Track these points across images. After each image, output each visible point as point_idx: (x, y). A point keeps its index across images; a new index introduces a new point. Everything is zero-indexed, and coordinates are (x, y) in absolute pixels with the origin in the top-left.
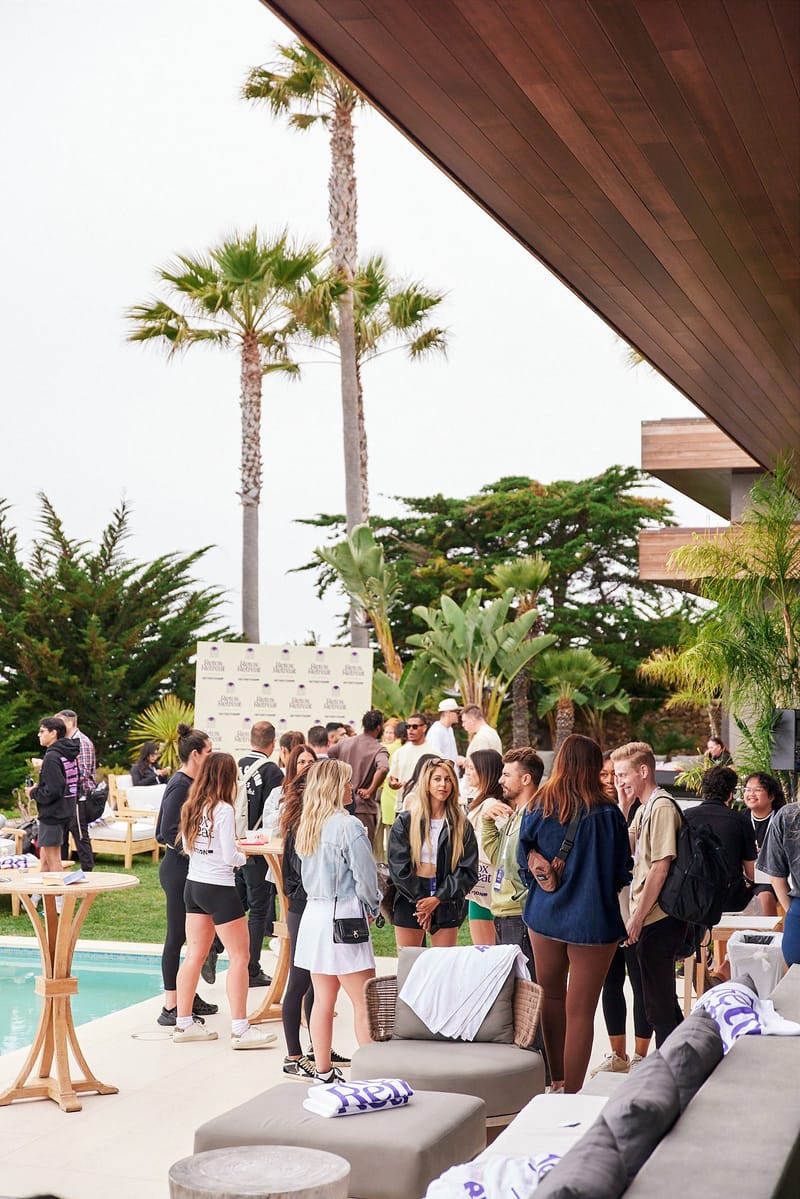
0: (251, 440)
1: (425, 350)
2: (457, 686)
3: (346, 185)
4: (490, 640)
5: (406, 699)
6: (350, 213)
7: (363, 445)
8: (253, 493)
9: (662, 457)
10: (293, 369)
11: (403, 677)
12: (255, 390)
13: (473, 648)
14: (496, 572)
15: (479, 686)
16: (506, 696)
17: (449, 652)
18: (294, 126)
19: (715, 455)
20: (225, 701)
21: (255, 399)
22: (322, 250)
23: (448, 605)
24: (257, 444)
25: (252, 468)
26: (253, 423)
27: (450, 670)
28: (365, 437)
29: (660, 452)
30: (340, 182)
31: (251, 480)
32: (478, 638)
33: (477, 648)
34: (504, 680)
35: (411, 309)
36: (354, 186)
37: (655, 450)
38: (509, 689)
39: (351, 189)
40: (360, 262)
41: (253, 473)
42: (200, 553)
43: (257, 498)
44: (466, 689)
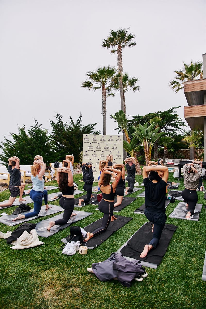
0: (104, 104)
1: (135, 90)
2: (142, 144)
3: (120, 59)
4: (150, 133)
5: (131, 147)
6: (121, 64)
7: (125, 106)
8: (105, 113)
9: (189, 89)
10: (113, 95)
11: (131, 142)
12: (105, 95)
13: (146, 135)
14: (150, 120)
15: (147, 144)
16: (153, 146)
17: (141, 136)
18: (112, 53)
19: (202, 87)
20: (89, 147)
21: (105, 96)
22: (116, 70)
23: (140, 126)
24: (105, 104)
25: (104, 109)
26: (104, 101)
27: (141, 140)
28: (125, 105)
29: (189, 88)
30: (119, 59)
31: (104, 111)
32: (147, 133)
33: (147, 135)
34: (153, 143)
35: (133, 82)
36: (122, 59)
37: (187, 88)
38: (154, 145)
39: (121, 60)
40: (124, 73)
41: (104, 110)
42: (95, 124)
43: (105, 114)
44: (145, 144)
